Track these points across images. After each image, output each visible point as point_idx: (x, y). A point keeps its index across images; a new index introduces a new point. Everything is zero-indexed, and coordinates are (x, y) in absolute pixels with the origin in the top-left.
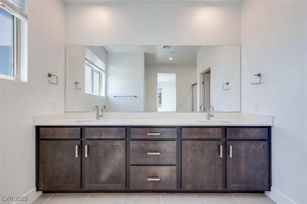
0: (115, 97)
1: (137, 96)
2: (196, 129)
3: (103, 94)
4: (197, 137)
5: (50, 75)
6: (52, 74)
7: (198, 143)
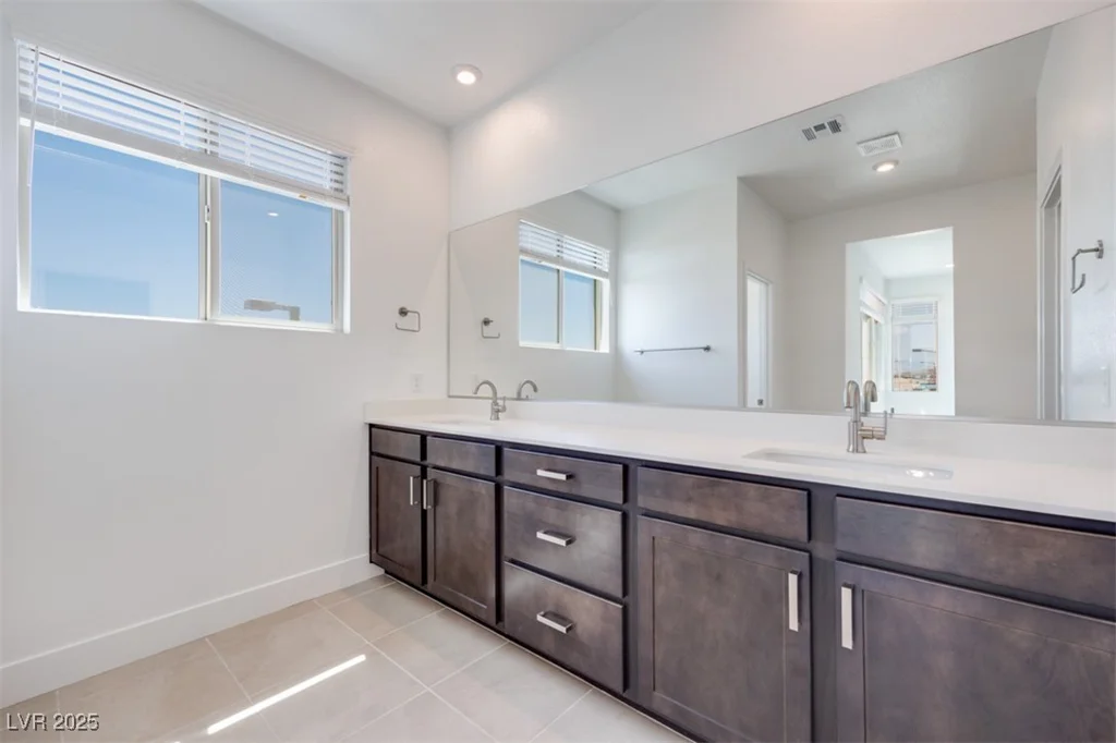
0: (642, 352)
1: (712, 346)
2: (692, 478)
3: (605, 347)
4: (691, 512)
5: (403, 312)
6: (409, 309)
7: (697, 537)
